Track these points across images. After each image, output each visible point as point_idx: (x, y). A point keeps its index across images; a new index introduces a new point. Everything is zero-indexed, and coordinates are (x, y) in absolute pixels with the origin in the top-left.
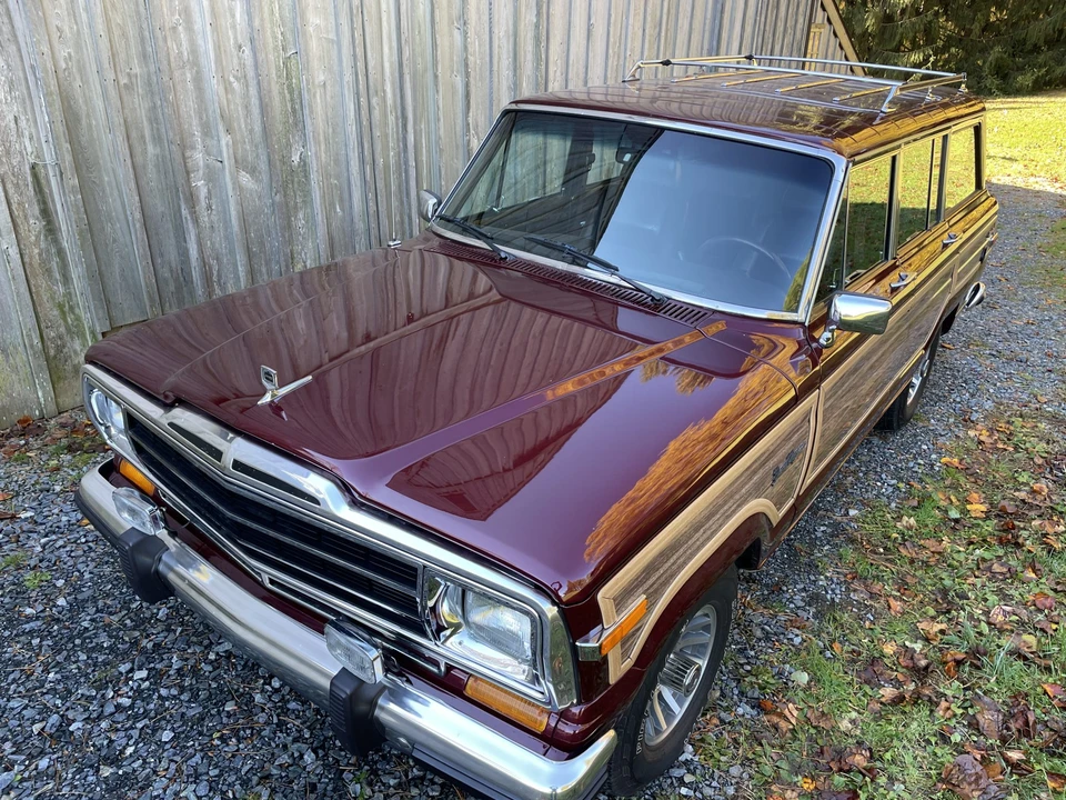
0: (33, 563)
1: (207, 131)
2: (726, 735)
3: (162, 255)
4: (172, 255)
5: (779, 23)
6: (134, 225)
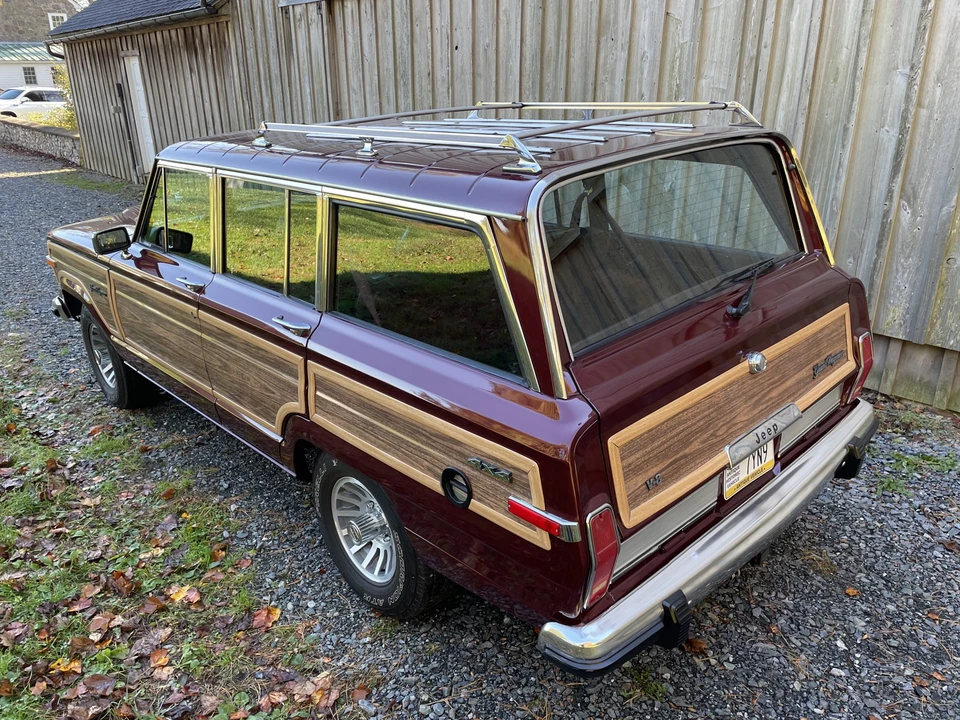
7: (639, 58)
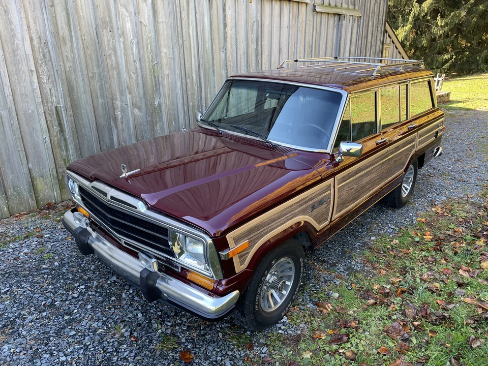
0: (47, 251)
1: (122, 93)
2: (301, 314)
3: (103, 141)
4: (107, 141)
5: (368, 44)
6: (93, 129)
7: (129, 42)
